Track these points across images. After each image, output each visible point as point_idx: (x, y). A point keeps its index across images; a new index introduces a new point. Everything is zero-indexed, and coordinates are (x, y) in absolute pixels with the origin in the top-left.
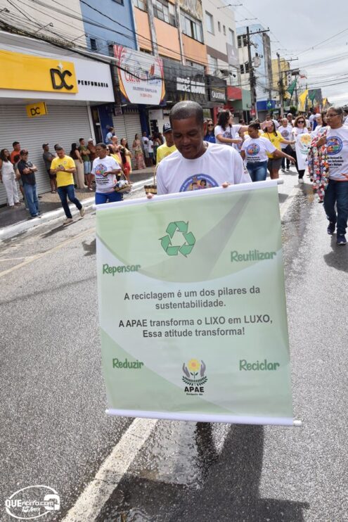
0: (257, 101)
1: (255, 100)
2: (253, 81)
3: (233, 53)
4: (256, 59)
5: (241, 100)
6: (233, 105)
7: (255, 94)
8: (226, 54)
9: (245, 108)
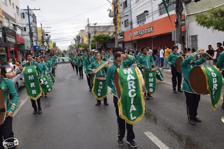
0: (34, 45)
1: (33, 44)
2: (31, 34)
3: (18, 19)
4: (33, 23)
5: (24, 44)
6: (19, 46)
7: (32, 42)
8: (14, 18)
9: (26, 48)
